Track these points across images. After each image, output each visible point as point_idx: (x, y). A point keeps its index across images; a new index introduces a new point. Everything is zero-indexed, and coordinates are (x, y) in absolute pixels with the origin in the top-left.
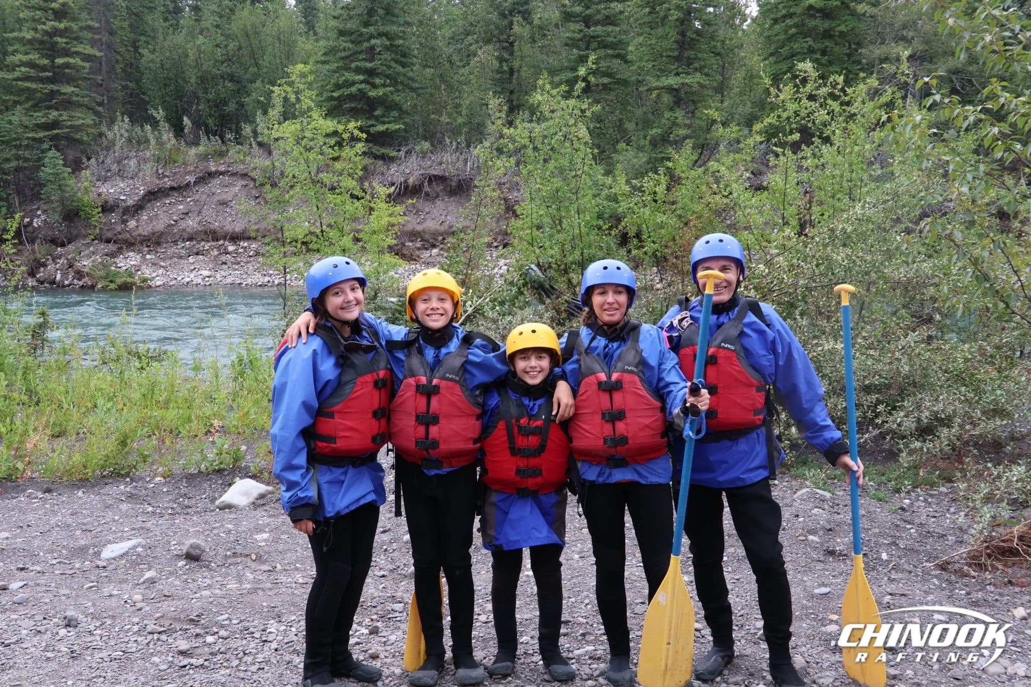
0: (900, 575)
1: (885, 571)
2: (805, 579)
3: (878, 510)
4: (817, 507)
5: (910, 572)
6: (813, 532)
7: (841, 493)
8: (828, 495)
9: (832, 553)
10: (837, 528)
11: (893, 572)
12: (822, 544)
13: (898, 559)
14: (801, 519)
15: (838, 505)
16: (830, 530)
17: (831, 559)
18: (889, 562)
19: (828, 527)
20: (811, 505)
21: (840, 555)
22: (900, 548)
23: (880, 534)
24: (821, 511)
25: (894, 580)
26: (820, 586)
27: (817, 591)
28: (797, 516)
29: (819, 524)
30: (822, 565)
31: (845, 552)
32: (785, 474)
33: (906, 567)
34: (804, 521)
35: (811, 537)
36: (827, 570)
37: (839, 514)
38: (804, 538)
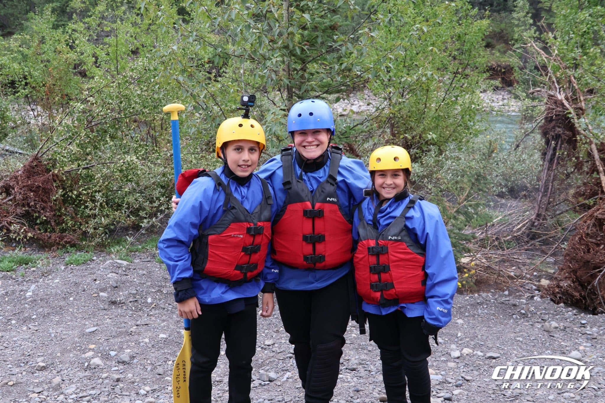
0: (157, 311)
1: (148, 310)
2: (87, 323)
3: (157, 269)
4: (112, 272)
5: (164, 309)
6: (103, 290)
7: (138, 261)
8: (125, 263)
9: (114, 303)
10: (122, 285)
11: (153, 310)
12: (109, 297)
13: (158, 301)
14: (97, 282)
15: (130, 269)
16: (117, 287)
17: (113, 307)
18: (152, 303)
19: (115, 285)
20: (109, 271)
21: (120, 303)
22: (163, 293)
23: (152, 286)
24: (114, 274)
25: (151, 315)
26: (94, 326)
27: (88, 330)
28: (95, 280)
29: (109, 284)
30: (105, 312)
31: (123, 301)
32: (103, 251)
33: (162, 306)
34: (100, 283)
35: (101, 294)
36: (107, 315)
37: (126, 275)
38: (96, 295)
